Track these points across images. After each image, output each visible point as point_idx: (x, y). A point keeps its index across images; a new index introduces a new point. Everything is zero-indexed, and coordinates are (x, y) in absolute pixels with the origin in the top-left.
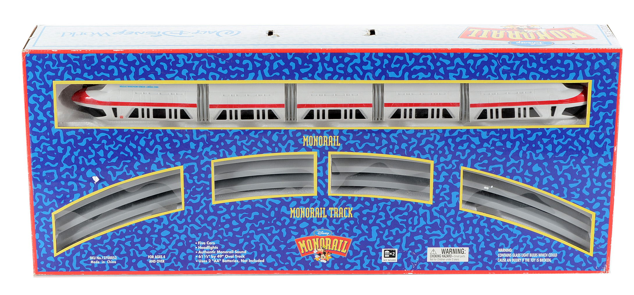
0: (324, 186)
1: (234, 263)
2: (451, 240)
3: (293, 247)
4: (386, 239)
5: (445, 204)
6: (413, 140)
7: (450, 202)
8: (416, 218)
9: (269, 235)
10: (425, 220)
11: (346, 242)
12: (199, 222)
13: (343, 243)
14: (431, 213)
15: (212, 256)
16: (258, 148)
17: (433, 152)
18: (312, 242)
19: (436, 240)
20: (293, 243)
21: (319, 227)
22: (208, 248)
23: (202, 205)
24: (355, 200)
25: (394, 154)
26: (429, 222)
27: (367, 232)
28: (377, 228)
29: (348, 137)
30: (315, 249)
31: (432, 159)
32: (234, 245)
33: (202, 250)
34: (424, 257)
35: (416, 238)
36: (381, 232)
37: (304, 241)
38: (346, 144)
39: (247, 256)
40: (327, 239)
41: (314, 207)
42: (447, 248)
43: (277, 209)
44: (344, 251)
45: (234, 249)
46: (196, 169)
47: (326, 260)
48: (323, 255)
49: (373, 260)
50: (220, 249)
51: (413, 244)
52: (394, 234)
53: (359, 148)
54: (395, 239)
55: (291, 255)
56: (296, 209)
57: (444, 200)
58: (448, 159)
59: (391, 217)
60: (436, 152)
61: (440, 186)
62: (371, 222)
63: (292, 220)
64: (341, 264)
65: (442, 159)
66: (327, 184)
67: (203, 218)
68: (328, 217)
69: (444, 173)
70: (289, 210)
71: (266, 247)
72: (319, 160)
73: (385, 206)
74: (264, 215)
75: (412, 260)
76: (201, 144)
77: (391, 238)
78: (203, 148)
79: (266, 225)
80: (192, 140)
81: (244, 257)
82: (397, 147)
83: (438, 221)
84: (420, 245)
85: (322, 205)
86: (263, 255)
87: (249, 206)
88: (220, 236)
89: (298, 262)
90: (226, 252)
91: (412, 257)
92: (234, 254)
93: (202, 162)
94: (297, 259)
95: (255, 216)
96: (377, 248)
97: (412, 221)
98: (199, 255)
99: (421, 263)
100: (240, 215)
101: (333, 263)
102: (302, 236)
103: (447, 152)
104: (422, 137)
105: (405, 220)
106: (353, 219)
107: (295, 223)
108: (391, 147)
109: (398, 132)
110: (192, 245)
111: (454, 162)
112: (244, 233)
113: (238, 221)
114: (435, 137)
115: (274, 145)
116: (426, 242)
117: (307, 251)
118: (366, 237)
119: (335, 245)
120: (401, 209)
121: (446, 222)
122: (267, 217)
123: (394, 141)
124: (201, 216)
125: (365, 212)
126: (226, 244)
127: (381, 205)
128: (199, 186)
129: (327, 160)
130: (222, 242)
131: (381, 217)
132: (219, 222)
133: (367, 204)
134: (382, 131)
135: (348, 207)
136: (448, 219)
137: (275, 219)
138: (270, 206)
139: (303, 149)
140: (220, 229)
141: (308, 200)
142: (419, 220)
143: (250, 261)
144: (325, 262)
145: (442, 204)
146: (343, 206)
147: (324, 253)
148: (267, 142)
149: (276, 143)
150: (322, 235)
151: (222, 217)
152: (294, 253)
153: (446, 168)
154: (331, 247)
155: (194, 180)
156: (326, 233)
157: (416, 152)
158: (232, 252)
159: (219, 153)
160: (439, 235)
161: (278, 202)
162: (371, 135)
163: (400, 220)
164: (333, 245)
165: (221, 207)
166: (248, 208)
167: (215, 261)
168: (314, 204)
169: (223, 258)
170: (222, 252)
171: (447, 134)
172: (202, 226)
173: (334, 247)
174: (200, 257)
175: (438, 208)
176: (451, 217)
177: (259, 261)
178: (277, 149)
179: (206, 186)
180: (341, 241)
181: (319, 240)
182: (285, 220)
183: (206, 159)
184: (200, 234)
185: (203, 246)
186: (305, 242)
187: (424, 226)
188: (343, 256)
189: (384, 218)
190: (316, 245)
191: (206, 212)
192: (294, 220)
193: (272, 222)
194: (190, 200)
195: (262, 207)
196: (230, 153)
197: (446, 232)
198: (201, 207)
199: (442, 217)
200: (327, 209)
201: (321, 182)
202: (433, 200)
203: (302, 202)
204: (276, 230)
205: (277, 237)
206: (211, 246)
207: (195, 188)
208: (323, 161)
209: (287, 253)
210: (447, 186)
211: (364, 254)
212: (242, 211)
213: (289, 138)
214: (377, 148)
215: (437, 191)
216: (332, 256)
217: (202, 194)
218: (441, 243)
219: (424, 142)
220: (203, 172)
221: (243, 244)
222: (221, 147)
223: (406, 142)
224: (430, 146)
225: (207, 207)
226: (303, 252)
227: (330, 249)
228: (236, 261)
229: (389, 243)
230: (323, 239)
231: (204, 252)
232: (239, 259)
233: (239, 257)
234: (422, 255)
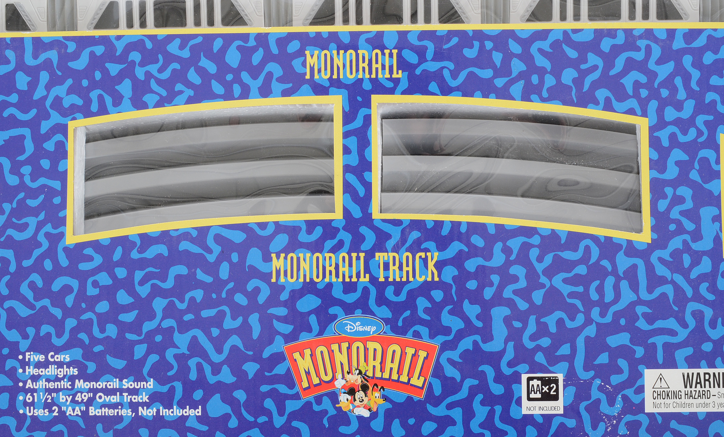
0: (361, 191)
1: (119, 419)
2: (707, 347)
3: (280, 369)
4: (530, 345)
5: (685, 242)
6: (593, 59)
7: (697, 236)
8: (610, 281)
9: (215, 332)
10: (634, 287)
11: (423, 354)
12: (29, 295)
13: (415, 356)
14: (650, 269)
15: (62, 398)
16: (189, 85)
17: (644, 93)
18: (331, 353)
19: (667, 346)
20: (279, 358)
21: (349, 309)
22: (52, 371)
23: (39, 245)
24: (445, 231)
25: (543, 100)
26: (644, 295)
27: (479, 324)
28: (505, 311)
29: (421, 52)
30: (339, 375)
31: (644, 114)
32: (118, 364)
33: (35, 378)
34: (636, 399)
35: (614, 341)
36: (517, 324)
37: (308, 352)
38: (418, 72)
39: (155, 398)
40: (372, 345)
41: (335, 250)
42: (696, 371)
43: (235, 257)
44: (416, 381)
45: (121, 375)
46: (29, 147)
47: (370, 410)
48: (360, 394)
49: (498, 409)
50: (84, 376)
51: (603, 359)
52: (553, 329)
53: (453, 83)
54: (556, 345)
55: (274, 394)
56: (285, 258)
57: (681, 230)
58: (687, 112)
59: (543, 280)
60: (654, 94)
61: (669, 191)
62: (488, 293)
63: (277, 289)
64: (411, 421)
65: (670, 113)
66: (368, 186)
67: (40, 283)
68: (374, 280)
69: (678, 155)
70: (267, 259)
71: (208, 369)
72: (348, 118)
73: (526, 247)
74: (201, 275)
75: (605, 408)
76: (44, 77)
77: (545, 342)
78: (48, 87)
79: (207, 303)
80: (21, 66)
81: (146, 399)
82: (550, 81)
83: (669, 290)
84: (623, 363)
85: (355, 247)
86: (198, 395)
87: (162, 249)
88: (83, 336)
89: (294, 416)
90: (100, 385)
91: (603, 397)
92: (121, 391)
93: (45, 126)
94: (291, 406)
95: (178, 277)
96: (507, 371)
97: (600, 290)
98: (26, 391)
99: (629, 418)
100: (139, 275)
101: (389, 416)
102: (305, 337)
103: (682, 95)
104: (616, 50)
105: (580, 289)
106: (441, 285)
107: (284, 296)
108: (535, 79)
109: (551, 38)
110: (10, 364)
111: (700, 120)
112: (148, 326)
113: (132, 292)
114: (648, 49)
115: (229, 77)
116: (640, 352)
117: (316, 381)
118: (478, 338)
119: (392, 362)
120: (568, 255)
121: (689, 292)
122: (209, 279)
123: (541, 61)
124: (36, 278)
125: (471, 265)
126: (99, 358)
127: (515, 244)
128: (33, 193)
129: (368, 119)
130: (88, 355)
131: (515, 279)
132: (82, 294)
133: (478, 241)
134: (511, 34)
135: (426, 250)
136: (695, 284)
137: (231, 285)
138: (217, 249)
139: (306, 87)
140: (84, 317)
141: (319, 231)
142: (616, 288)
143: (164, 412)
144: (366, 414)
145: (676, 243)
146: (415, 248)
147: (365, 388)
148: (212, 68)
149: (237, 72)
150: (357, 333)
151: (90, 281)
152: (282, 389)
153: (682, 139)
154: (382, 370)
155: (21, 176)
156: (367, 329)
157: (602, 94)
158: (115, 384)
159: (88, 102)
160: (672, 333)
161: (239, 237)
162: (482, 47)
163: (566, 289)
164: (388, 365)
165: (89, 251)
166: (160, 255)
167: (69, 412)
168: (335, 242)
169: (90, 402)
170: (87, 385)
171: (678, 44)
172: (38, 305)
173: (391, 369)
174: (29, 398)
175: (665, 254)
176: (702, 278)
177: (188, 412)
178: (237, 89)
179: (51, 192)
180: (410, 351)
181: (349, 348)
182: (257, 290)
183: (55, 118)
184: (31, 331)
185: (38, 365)
186: (311, 355)
187: (633, 305)
188: (416, 398)
189: (522, 283)
190: (342, 364)
191: (48, 265)
192: (283, 288)
193: (224, 295)
194: (10, 232)
195: (195, 249)
196: (118, 101)
197: (692, 323)
198: (37, 253)
199: (679, 279)
200: (370, 255)
201: (352, 179)
202: (654, 229)
203: (303, 237)
204: (234, 318)
205: (235, 340)
206: (60, 365)
207: (23, 200)
208: (358, 123)
209: (265, 388)
210: (685, 191)
211: (473, 392)
212: (142, 264)
213: (268, 57)
214: (500, 82)
215: (663, 205)
216: (385, 398)
217: (42, 216)
218: (681, 355)
219: (620, 63)
220: (47, 155)
221: (143, 361)
222: (94, 85)
223: (575, 64)
224: (635, 76)
225: (51, 253)
226: (305, 384)
227: (378, 374)
228: (126, 413)
229: (540, 358)
230: (361, 345)
231: (42, 384)
232: (134, 406)
233: (136, 399)
234: (629, 392)
